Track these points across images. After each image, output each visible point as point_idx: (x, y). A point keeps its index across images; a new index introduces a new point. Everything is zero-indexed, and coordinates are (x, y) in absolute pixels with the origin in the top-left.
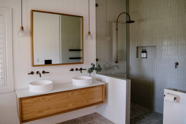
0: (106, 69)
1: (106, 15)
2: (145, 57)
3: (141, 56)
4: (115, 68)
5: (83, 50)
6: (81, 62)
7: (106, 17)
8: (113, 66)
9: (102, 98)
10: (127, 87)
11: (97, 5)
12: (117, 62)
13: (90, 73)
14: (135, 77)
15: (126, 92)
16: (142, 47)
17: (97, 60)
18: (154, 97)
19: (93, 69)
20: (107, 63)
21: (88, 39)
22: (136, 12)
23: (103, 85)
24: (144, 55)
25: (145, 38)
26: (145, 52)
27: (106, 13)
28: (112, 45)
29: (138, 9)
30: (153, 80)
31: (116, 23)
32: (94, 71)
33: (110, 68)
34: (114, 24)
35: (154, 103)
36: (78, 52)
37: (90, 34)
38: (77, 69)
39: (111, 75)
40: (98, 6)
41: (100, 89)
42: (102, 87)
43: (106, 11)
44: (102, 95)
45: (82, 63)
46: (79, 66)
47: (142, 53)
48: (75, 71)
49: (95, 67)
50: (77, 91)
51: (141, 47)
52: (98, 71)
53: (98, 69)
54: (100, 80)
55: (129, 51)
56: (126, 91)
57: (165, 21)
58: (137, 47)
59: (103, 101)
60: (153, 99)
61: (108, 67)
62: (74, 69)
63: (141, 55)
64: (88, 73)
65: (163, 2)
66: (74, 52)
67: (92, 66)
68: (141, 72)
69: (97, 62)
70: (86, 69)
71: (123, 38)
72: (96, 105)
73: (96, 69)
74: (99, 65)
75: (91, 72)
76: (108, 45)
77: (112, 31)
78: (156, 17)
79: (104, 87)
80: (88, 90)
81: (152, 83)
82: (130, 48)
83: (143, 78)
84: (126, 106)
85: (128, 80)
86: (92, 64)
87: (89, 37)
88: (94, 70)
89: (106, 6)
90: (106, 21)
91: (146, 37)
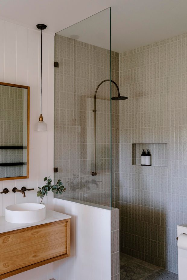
0: (74, 189)
1: (75, 83)
2: (147, 164)
3: (141, 162)
4: (91, 185)
5: (27, 148)
6: (24, 174)
7: (75, 88)
8: (87, 182)
9: (64, 247)
10: (112, 222)
11: (56, 65)
12: (94, 174)
13: (42, 197)
14: (130, 202)
15: (112, 233)
16: (143, 144)
17: (56, 170)
18: (166, 242)
19: (47, 188)
20: (74, 175)
21: (39, 130)
22: (132, 78)
23: (66, 221)
24: (146, 160)
25: (147, 127)
26: (148, 154)
27: (75, 80)
28: (85, 141)
29: (135, 73)
30: (163, 208)
31: (93, 99)
32: (50, 193)
33: (81, 185)
34: (90, 102)
35: (167, 255)
36: (16, 152)
37: (42, 120)
38: (15, 190)
39: (84, 201)
40: (59, 66)
41: (61, 227)
42: (65, 224)
43: (75, 76)
44: (64, 239)
45: (25, 177)
46: (19, 184)
47: (143, 156)
48: (11, 193)
49: (52, 184)
50: (15, 235)
51: (140, 144)
52: (57, 193)
53: (58, 189)
54: (61, 211)
55: (119, 151)
56: (112, 230)
57: (183, 98)
58: (133, 144)
59: (66, 254)
60: (166, 246)
61: (78, 183)
62: (10, 189)
63: (140, 160)
64: (38, 196)
65: (179, 64)
66: (9, 151)
67: (45, 183)
68: (142, 192)
69: (56, 173)
70: (33, 189)
71: (106, 127)
72: (54, 261)
73: (53, 189)
74: (59, 181)
75: (44, 194)
76: (78, 142)
77: (85, 113)
78: (168, 89)
79: (69, 223)
80: (38, 232)
81: (162, 215)
82: (120, 146)
83: (145, 205)
84: (112, 260)
85: (114, 209)
86: (46, 179)
87: (40, 127)
88: (49, 190)
89: (75, 66)
90: (75, 95)
91: (149, 126)
